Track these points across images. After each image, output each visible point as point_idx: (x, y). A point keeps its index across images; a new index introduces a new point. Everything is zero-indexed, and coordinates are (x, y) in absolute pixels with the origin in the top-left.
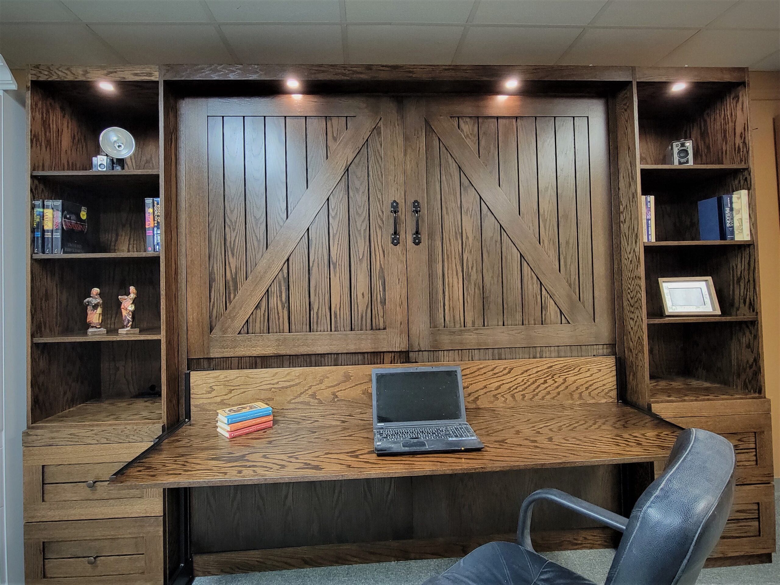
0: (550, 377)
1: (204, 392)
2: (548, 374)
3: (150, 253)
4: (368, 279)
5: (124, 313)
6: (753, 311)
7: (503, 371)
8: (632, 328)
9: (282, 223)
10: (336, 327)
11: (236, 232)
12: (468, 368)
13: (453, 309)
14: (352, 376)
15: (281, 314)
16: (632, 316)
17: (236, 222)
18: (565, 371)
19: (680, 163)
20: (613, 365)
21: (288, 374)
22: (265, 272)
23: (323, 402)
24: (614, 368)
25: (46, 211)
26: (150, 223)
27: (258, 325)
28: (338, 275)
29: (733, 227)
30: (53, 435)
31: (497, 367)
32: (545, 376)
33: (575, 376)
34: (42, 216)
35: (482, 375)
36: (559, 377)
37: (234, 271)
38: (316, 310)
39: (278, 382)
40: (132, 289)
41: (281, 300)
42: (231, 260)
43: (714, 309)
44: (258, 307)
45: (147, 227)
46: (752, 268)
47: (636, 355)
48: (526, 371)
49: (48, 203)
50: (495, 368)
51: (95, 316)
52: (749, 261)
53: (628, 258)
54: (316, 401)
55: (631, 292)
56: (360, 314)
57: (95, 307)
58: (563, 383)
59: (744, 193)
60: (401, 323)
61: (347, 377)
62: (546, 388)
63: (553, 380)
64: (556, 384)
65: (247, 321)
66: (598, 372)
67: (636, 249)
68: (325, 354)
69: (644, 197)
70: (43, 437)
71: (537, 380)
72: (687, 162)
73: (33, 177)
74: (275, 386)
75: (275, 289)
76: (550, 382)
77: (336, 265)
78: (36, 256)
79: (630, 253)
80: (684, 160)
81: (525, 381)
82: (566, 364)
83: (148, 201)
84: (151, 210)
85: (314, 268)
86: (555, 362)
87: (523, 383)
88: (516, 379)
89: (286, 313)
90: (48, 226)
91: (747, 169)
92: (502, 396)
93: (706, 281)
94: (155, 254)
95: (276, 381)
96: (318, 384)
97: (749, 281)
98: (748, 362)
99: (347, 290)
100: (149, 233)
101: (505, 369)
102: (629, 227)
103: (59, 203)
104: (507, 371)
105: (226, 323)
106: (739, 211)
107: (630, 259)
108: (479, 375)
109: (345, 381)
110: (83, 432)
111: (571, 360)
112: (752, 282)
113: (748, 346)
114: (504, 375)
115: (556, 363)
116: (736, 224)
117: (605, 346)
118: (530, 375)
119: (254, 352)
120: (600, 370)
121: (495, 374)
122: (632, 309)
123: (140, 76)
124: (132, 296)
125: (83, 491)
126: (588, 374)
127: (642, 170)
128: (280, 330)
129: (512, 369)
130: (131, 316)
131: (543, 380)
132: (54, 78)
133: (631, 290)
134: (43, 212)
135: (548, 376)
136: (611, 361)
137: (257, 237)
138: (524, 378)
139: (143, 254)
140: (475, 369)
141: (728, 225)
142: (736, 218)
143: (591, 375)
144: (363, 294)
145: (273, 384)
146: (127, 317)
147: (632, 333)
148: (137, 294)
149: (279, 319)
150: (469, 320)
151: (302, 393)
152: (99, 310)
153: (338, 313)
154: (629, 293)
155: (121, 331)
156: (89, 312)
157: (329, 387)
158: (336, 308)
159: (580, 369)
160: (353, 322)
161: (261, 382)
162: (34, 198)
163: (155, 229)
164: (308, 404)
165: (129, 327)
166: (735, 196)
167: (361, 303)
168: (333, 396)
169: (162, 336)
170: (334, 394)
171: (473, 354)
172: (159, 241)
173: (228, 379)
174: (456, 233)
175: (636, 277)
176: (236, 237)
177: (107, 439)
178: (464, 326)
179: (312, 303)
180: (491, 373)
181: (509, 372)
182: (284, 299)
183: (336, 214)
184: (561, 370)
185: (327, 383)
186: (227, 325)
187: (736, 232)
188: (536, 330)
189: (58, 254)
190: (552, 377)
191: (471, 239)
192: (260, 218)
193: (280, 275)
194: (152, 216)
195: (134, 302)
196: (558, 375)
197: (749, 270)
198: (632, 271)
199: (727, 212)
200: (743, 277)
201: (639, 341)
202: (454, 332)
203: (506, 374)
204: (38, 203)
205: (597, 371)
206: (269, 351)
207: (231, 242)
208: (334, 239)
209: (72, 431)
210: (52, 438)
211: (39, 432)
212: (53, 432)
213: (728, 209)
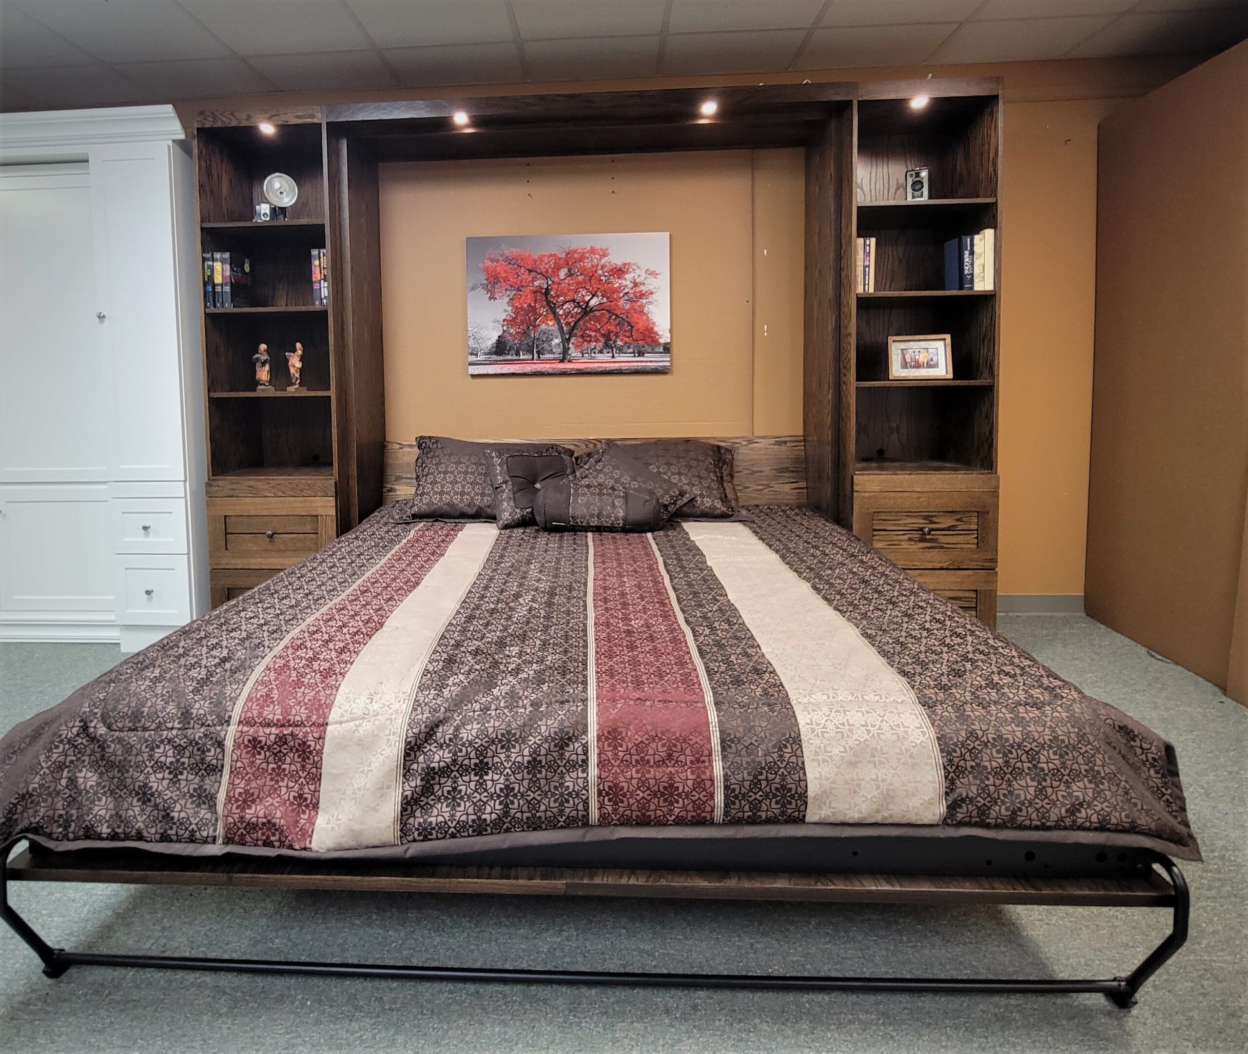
3: (317, 306)
5: (292, 370)
6: (992, 374)
8: (844, 393)
19: (914, 197)
25: (215, 264)
26: (317, 275)
29: (972, 274)
30: (234, 486)
34: (212, 269)
40: (298, 345)
43: (947, 372)
45: (314, 280)
46: (993, 324)
47: (846, 423)
49: (217, 255)
51: (264, 373)
52: (992, 316)
53: (844, 313)
55: (845, 352)
57: (264, 364)
59: (989, 231)
67: (849, 302)
69: (860, 240)
70: (224, 489)
72: (922, 196)
73: (202, 229)
78: (208, 311)
79: (845, 306)
80: (918, 194)
83: (315, 252)
84: (317, 263)
90: (218, 279)
91: (995, 204)
93: (944, 339)
94: (323, 308)
97: (990, 339)
98: (985, 435)
100: (316, 286)
102: (846, 276)
103: (228, 255)
106: (980, 255)
107: (846, 313)
110: (260, 485)
112: (992, 340)
116: (977, 271)
122: (845, 372)
124: (300, 352)
125: (264, 542)
127: (860, 208)
130: (298, 374)
132: (219, 124)
134: (213, 265)
139: (311, 308)
141: (966, 272)
142: (977, 263)
146: (295, 375)
148: (304, 351)
152: (267, 367)
155: (289, 389)
156: (258, 369)
162: (203, 251)
163: (322, 282)
165: (297, 384)
166: (977, 238)
169: (332, 393)
172: (326, 295)
175: (848, 333)
177: (283, 493)
187: (976, 280)
189: (229, 307)
194: (318, 269)
195: (302, 359)
197: (991, 326)
198: (846, 327)
199: (966, 256)
201: (848, 407)
204: (208, 255)
209: (251, 483)
210: (233, 489)
211: (220, 483)
212: (232, 484)
213: (967, 253)
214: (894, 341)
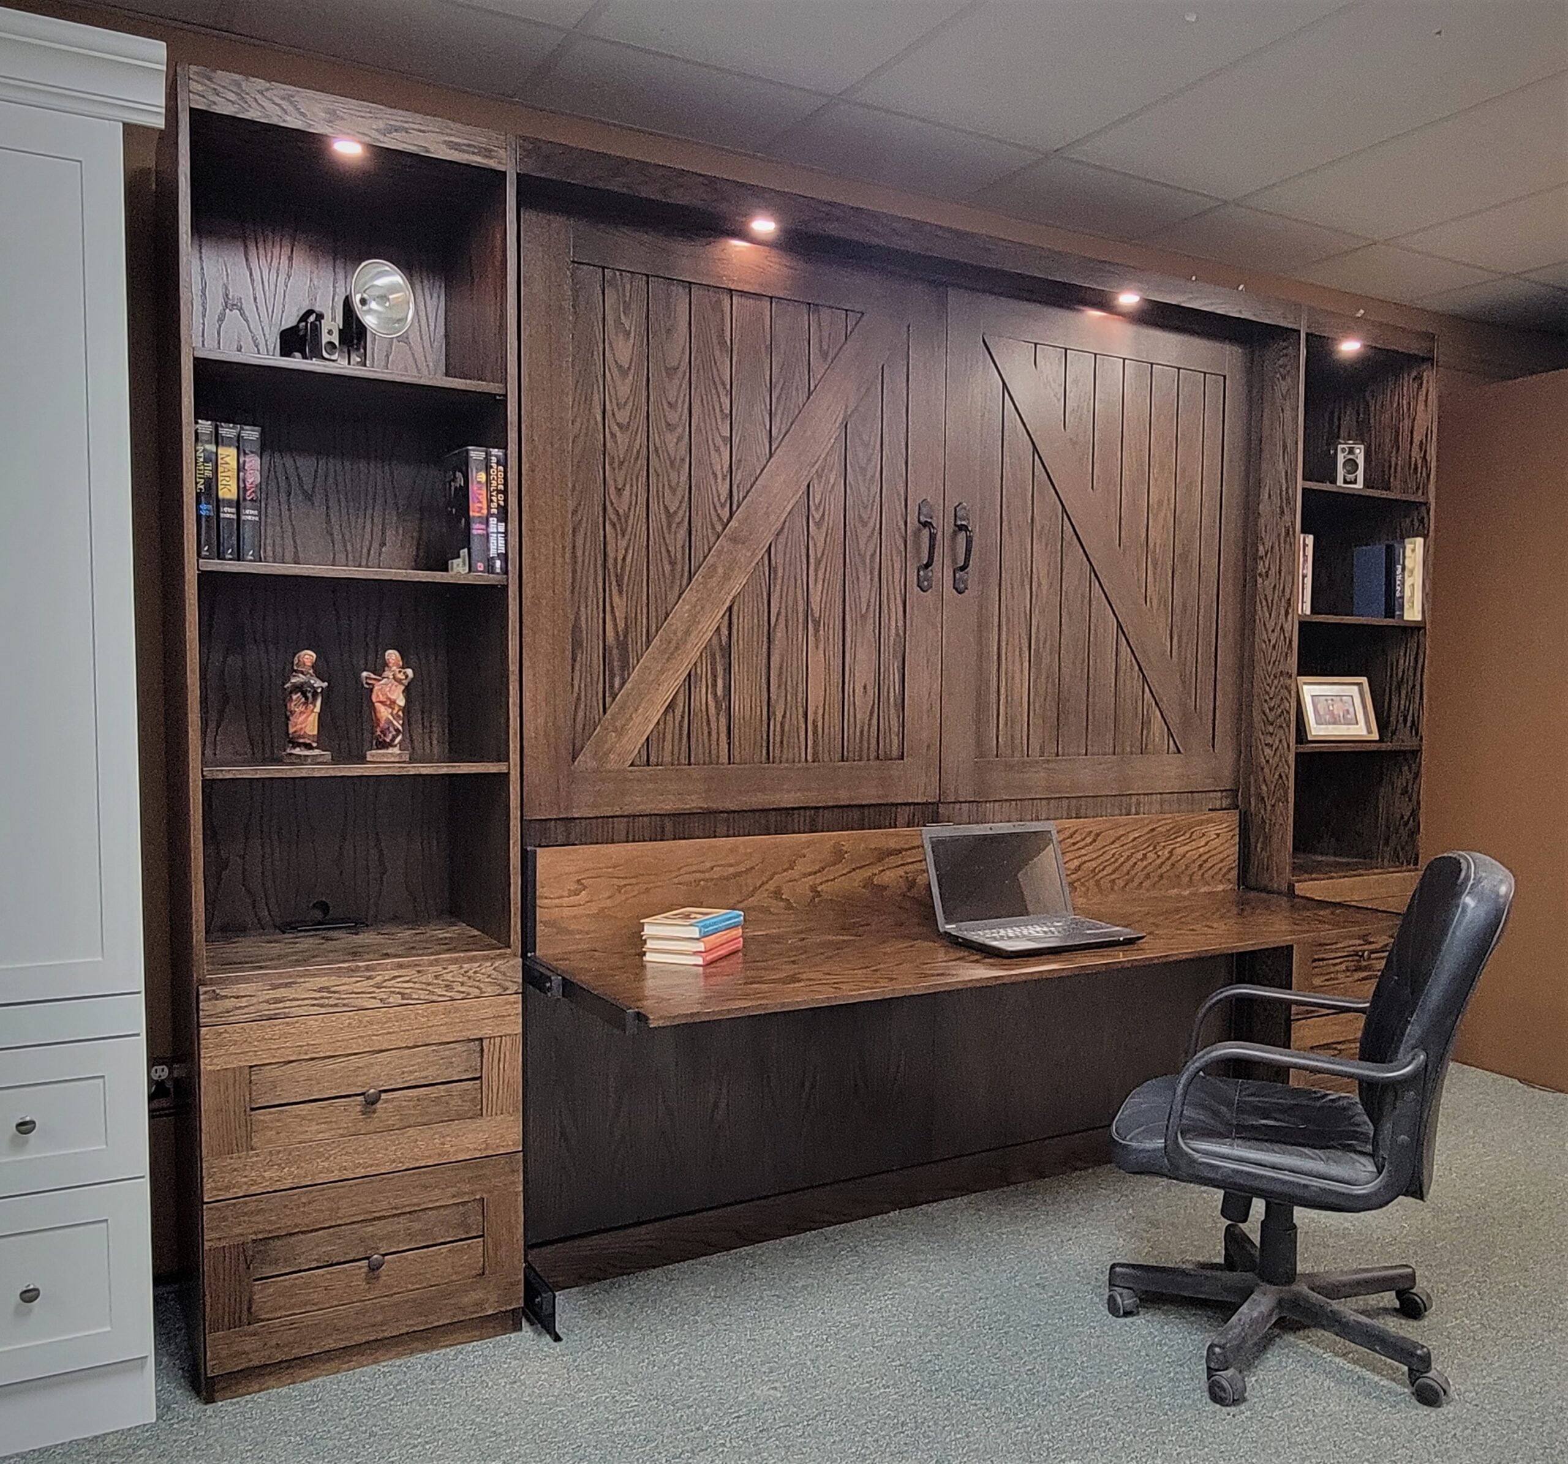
0: (1151, 848)
1: (565, 892)
2: (1148, 843)
3: (478, 574)
4: (875, 657)
6: (1417, 734)
7: (1085, 837)
8: (1268, 761)
9: (719, 528)
10: (815, 754)
11: (627, 537)
13: (1011, 721)
14: (846, 853)
15: (714, 726)
16: (1269, 740)
17: (627, 517)
18: (1171, 837)
19: (1345, 482)
20: (1236, 825)
21: (731, 850)
22: (688, 633)
23: (794, 905)
24: (1237, 831)
25: (222, 450)
26: (478, 505)
27: (668, 746)
28: (821, 646)
29: (1402, 597)
31: (1078, 830)
32: (1145, 846)
33: (1185, 845)
34: (215, 462)
36: (1164, 847)
37: (621, 625)
38: (779, 718)
39: (712, 867)
40: (392, 655)
41: (715, 694)
42: (616, 599)
44: (671, 707)
45: (473, 514)
46: (1420, 666)
47: (1273, 806)
48: (1118, 838)
49: (228, 431)
50: (1075, 833)
51: (311, 718)
52: (1417, 654)
53: (1270, 641)
54: (782, 904)
55: (1271, 699)
56: (858, 730)
57: (312, 696)
58: (1168, 859)
59: (1420, 541)
60: (928, 747)
61: (838, 855)
62: (1145, 867)
63: (1155, 853)
64: (1159, 861)
65: (648, 739)
66: (1214, 838)
67: (1285, 626)
68: (793, 809)
69: (1302, 536)
70: (254, 1000)
71: (1134, 853)
72: (1355, 482)
74: (707, 875)
75: (704, 670)
76: (1151, 856)
77: (819, 626)
79: (1273, 631)
80: (1350, 477)
82: (1173, 824)
83: (476, 454)
84: (482, 477)
85: (778, 630)
86: (1159, 820)
87: (1113, 860)
88: (1104, 852)
89: (723, 721)
90: (228, 489)
91: (1425, 504)
92: (1083, 884)
93: (1360, 684)
94: (492, 580)
95: (708, 865)
96: (786, 870)
97: (1414, 686)
98: (1402, 817)
99: (836, 677)
100: (477, 529)
101: (1088, 834)
102: (1275, 586)
103: (251, 434)
104: (1091, 838)
105: (606, 741)
106: (1412, 571)
107: (1273, 642)
109: (834, 863)
110: (346, 984)
111: (1181, 818)
112: (1418, 687)
113: (1405, 792)
114: (1086, 845)
115: (1160, 823)
116: (1407, 593)
117: (1224, 793)
118: (1123, 845)
120: (1218, 835)
121: (1074, 844)
122: (1271, 729)
123: (464, 151)
126: (1202, 841)
127: (1304, 489)
128: (710, 758)
129: (1098, 835)
130: (401, 722)
131: (1141, 852)
132: (253, 114)
133: (1271, 696)
134: (217, 453)
135: (1148, 846)
136: (1232, 818)
137: (668, 551)
138: (1115, 850)
141: (1398, 594)
142: (1408, 582)
143: (1206, 843)
144: (865, 687)
145: (703, 872)
146: (395, 723)
147: (1266, 770)
149: (709, 733)
150: (1035, 743)
151: (755, 889)
152: (318, 705)
153: (820, 724)
154: (1266, 701)
155: (374, 754)
156: (294, 709)
157: (805, 875)
158: (816, 713)
160: (846, 744)
161: (680, 868)
162: (196, 417)
163: (492, 520)
164: (766, 910)
165: (396, 746)
166: (1408, 546)
167: (862, 703)
168: (811, 894)
169: (513, 768)
170: (813, 888)
172: (502, 550)
173: (614, 862)
174: (1022, 574)
175: (1281, 672)
176: (626, 550)
177: (403, 996)
178: (1028, 756)
179: (772, 701)
181: (1094, 841)
182: (719, 693)
183: (823, 515)
184: (1167, 836)
185: (801, 867)
186: (607, 746)
187: (1406, 606)
188: (1132, 764)
189: (255, 561)
190: (1155, 848)
191: (1045, 586)
192: (676, 512)
193: (715, 641)
194: (483, 491)
196: (1163, 844)
197: (1415, 669)
198: (1274, 663)
199: (1398, 572)
200: (1405, 680)
201: (1280, 781)
202: (1011, 766)
203: (1091, 843)
205: (1214, 836)
206: (694, 803)
207: (616, 559)
208: (816, 571)
209: (323, 981)
210: (277, 1001)
211: (243, 988)
212: (275, 987)
213: (1399, 567)
214: (1305, 683)
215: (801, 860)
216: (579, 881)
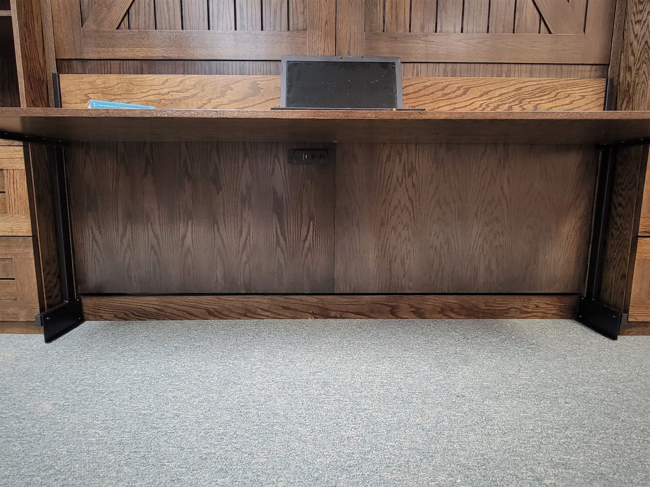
0: (517, 103)
1: (79, 101)
2: (514, 99)
7: (456, 91)
8: (636, 36)
10: (243, 25)
12: (410, 85)
13: (395, 6)
14: (262, 89)
15: (171, 5)
16: (639, 18)
18: (537, 95)
20: (603, 90)
21: (181, 82)
27: (142, 17)
31: (448, 85)
32: (511, 100)
33: (549, 102)
35: (429, 95)
36: (529, 103)
38: (216, 1)
39: (169, 92)
48: (487, 93)
50: (446, 86)
56: (273, 9)
60: (326, 23)
61: (256, 90)
63: (521, 106)
65: (128, 10)
66: (580, 99)
71: (500, 105)
74: (165, 97)
81: (484, 106)
82: (539, 86)
86: (525, 82)
88: (473, 103)
89: (177, 3)
95: (166, 91)
96: (218, 97)
101: (459, 88)
104: (461, 91)
105: (101, 13)
108: (425, 95)
109: (253, 96)
111: (547, 81)
114: (457, 96)
115: (527, 84)
117: (594, 67)
118: (491, 99)
119: (138, 54)
120: (584, 97)
121: (446, 95)
126: (567, 101)
128: (170, 26)
129: (469, 89)
131: (507, 105)
135: (514, 101)
136: (599, 85)
138: (483, 102)
140: (421, 86)
143: (571, 103)
145: (163, 95)
149: (168, 10)
150: (416, 23)
159: (557, 94)
161: (148, 91)
169: (13, 13)
171: (419, 70)
173: (107, 85)
178: (410, 31)
180: (440, 93)
181: (464, 93)
184: (532, 95)
186: (103, 16)
188: (504, 40)
190: (520, 103)
196: (528, 100)
202: (396, 38)
203: (460, 96)
205: (580, 97)
215: (229, 91)
216: (86, 95)
